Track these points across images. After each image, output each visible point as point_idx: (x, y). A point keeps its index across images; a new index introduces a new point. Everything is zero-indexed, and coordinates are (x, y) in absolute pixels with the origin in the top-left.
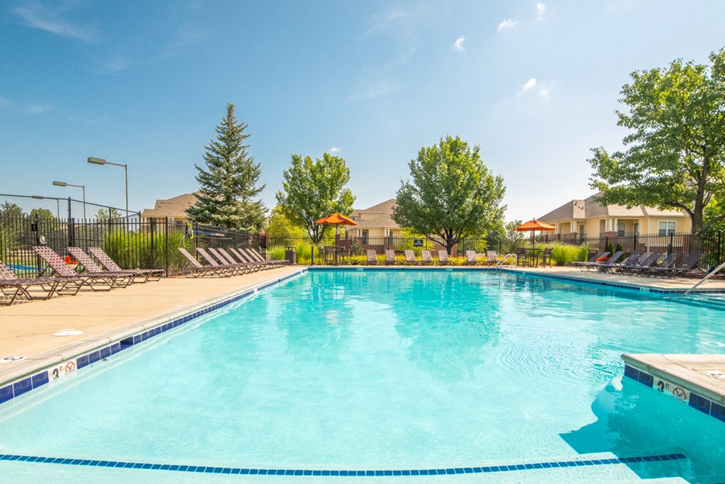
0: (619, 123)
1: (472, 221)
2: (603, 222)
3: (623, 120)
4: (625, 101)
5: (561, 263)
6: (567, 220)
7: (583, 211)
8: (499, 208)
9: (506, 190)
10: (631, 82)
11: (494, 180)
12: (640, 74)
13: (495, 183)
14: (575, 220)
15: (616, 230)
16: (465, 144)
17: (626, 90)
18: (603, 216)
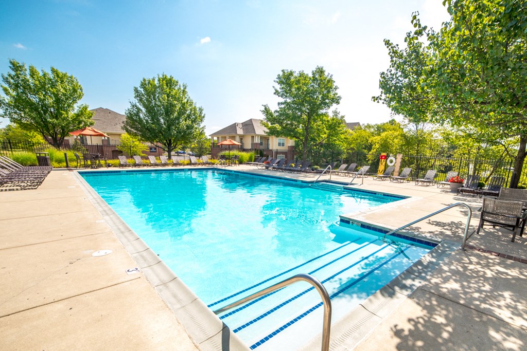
0: (275, 93)
1: (186, 136)
2: (253, 137)
3: (276, 93)
4: (277, 82)
5: (241, 163)
6: (233, 134)
7: (242, 130)
8: (201, 127)
9: (205, 116)
10: (281, 74)
11: (198, 109)
12: (286, 72)
13: (198, 112)
14: (238, 135)
15: (259, 142)
16: (177, 82)
17: (279, 77)
18: (253, 134)
